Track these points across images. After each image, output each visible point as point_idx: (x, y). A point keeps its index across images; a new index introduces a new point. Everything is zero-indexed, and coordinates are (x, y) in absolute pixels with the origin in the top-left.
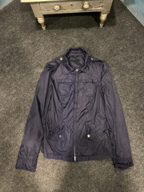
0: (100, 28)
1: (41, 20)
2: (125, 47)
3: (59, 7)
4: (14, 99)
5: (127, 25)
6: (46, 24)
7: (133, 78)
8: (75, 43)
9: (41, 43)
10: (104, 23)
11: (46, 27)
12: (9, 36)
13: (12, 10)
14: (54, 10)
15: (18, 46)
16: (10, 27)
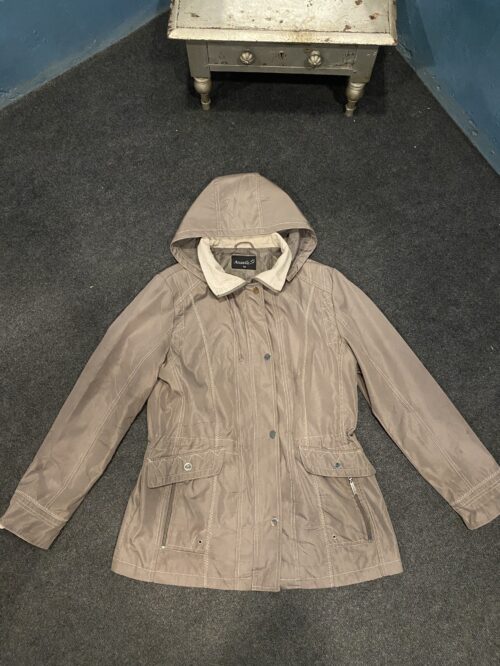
0: (346, 116)
1: (202, 85)
2: (406, 168)
3: (251, 56)
4: (118, 269)
5: (413, 115)
6: (213, 95)
7: (417, 242)
8: (280, 148)
9: (196, 140)
10: (356, 104)
11: (211, 105)
12: (116, 116)
13: (130, 56)
14: (240, 62)
15: (136, 144)
16: (120, 95)
